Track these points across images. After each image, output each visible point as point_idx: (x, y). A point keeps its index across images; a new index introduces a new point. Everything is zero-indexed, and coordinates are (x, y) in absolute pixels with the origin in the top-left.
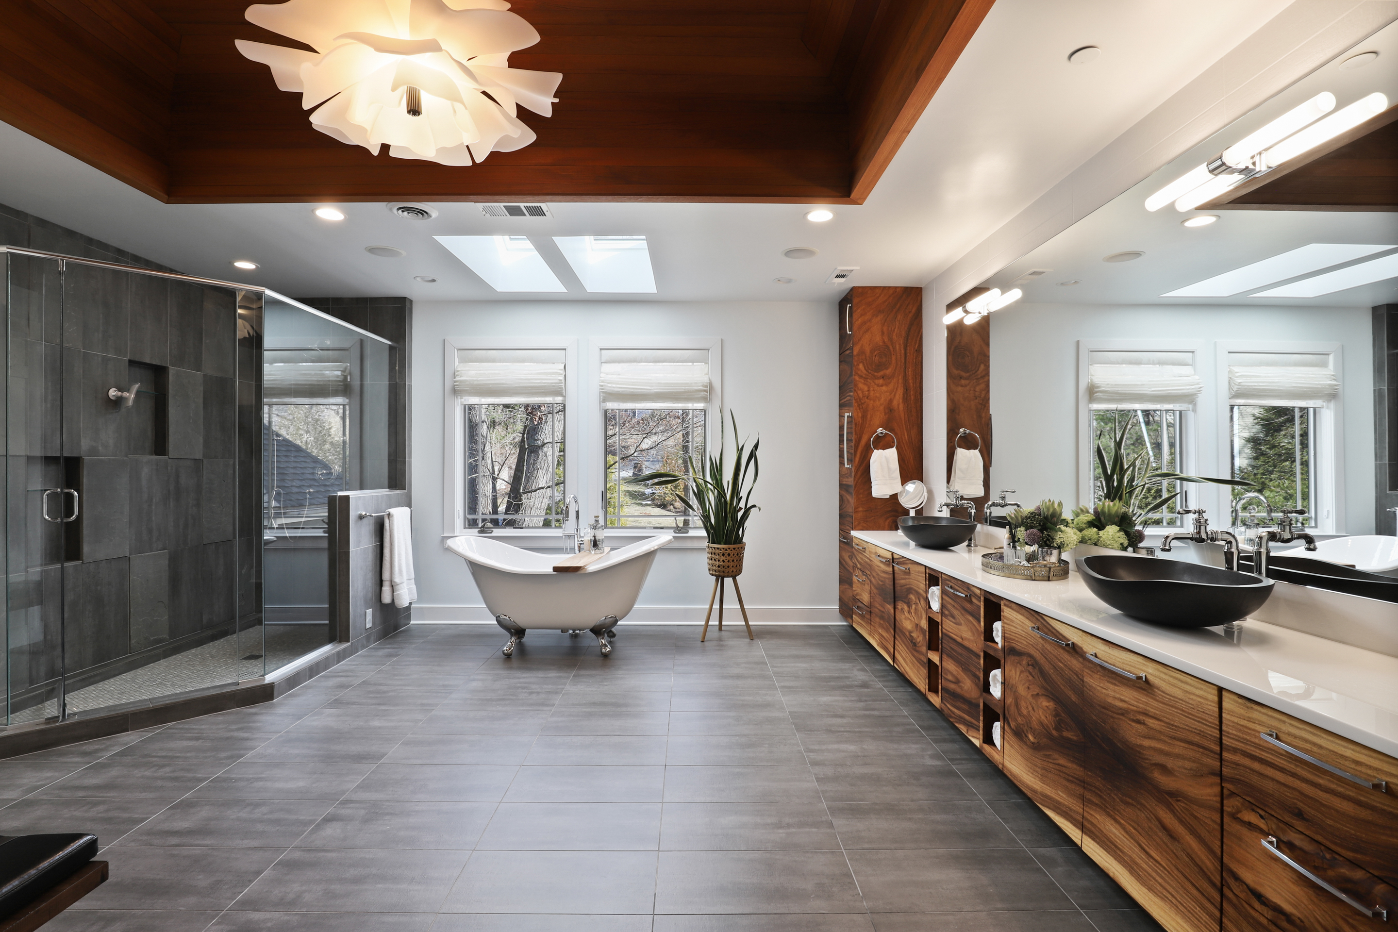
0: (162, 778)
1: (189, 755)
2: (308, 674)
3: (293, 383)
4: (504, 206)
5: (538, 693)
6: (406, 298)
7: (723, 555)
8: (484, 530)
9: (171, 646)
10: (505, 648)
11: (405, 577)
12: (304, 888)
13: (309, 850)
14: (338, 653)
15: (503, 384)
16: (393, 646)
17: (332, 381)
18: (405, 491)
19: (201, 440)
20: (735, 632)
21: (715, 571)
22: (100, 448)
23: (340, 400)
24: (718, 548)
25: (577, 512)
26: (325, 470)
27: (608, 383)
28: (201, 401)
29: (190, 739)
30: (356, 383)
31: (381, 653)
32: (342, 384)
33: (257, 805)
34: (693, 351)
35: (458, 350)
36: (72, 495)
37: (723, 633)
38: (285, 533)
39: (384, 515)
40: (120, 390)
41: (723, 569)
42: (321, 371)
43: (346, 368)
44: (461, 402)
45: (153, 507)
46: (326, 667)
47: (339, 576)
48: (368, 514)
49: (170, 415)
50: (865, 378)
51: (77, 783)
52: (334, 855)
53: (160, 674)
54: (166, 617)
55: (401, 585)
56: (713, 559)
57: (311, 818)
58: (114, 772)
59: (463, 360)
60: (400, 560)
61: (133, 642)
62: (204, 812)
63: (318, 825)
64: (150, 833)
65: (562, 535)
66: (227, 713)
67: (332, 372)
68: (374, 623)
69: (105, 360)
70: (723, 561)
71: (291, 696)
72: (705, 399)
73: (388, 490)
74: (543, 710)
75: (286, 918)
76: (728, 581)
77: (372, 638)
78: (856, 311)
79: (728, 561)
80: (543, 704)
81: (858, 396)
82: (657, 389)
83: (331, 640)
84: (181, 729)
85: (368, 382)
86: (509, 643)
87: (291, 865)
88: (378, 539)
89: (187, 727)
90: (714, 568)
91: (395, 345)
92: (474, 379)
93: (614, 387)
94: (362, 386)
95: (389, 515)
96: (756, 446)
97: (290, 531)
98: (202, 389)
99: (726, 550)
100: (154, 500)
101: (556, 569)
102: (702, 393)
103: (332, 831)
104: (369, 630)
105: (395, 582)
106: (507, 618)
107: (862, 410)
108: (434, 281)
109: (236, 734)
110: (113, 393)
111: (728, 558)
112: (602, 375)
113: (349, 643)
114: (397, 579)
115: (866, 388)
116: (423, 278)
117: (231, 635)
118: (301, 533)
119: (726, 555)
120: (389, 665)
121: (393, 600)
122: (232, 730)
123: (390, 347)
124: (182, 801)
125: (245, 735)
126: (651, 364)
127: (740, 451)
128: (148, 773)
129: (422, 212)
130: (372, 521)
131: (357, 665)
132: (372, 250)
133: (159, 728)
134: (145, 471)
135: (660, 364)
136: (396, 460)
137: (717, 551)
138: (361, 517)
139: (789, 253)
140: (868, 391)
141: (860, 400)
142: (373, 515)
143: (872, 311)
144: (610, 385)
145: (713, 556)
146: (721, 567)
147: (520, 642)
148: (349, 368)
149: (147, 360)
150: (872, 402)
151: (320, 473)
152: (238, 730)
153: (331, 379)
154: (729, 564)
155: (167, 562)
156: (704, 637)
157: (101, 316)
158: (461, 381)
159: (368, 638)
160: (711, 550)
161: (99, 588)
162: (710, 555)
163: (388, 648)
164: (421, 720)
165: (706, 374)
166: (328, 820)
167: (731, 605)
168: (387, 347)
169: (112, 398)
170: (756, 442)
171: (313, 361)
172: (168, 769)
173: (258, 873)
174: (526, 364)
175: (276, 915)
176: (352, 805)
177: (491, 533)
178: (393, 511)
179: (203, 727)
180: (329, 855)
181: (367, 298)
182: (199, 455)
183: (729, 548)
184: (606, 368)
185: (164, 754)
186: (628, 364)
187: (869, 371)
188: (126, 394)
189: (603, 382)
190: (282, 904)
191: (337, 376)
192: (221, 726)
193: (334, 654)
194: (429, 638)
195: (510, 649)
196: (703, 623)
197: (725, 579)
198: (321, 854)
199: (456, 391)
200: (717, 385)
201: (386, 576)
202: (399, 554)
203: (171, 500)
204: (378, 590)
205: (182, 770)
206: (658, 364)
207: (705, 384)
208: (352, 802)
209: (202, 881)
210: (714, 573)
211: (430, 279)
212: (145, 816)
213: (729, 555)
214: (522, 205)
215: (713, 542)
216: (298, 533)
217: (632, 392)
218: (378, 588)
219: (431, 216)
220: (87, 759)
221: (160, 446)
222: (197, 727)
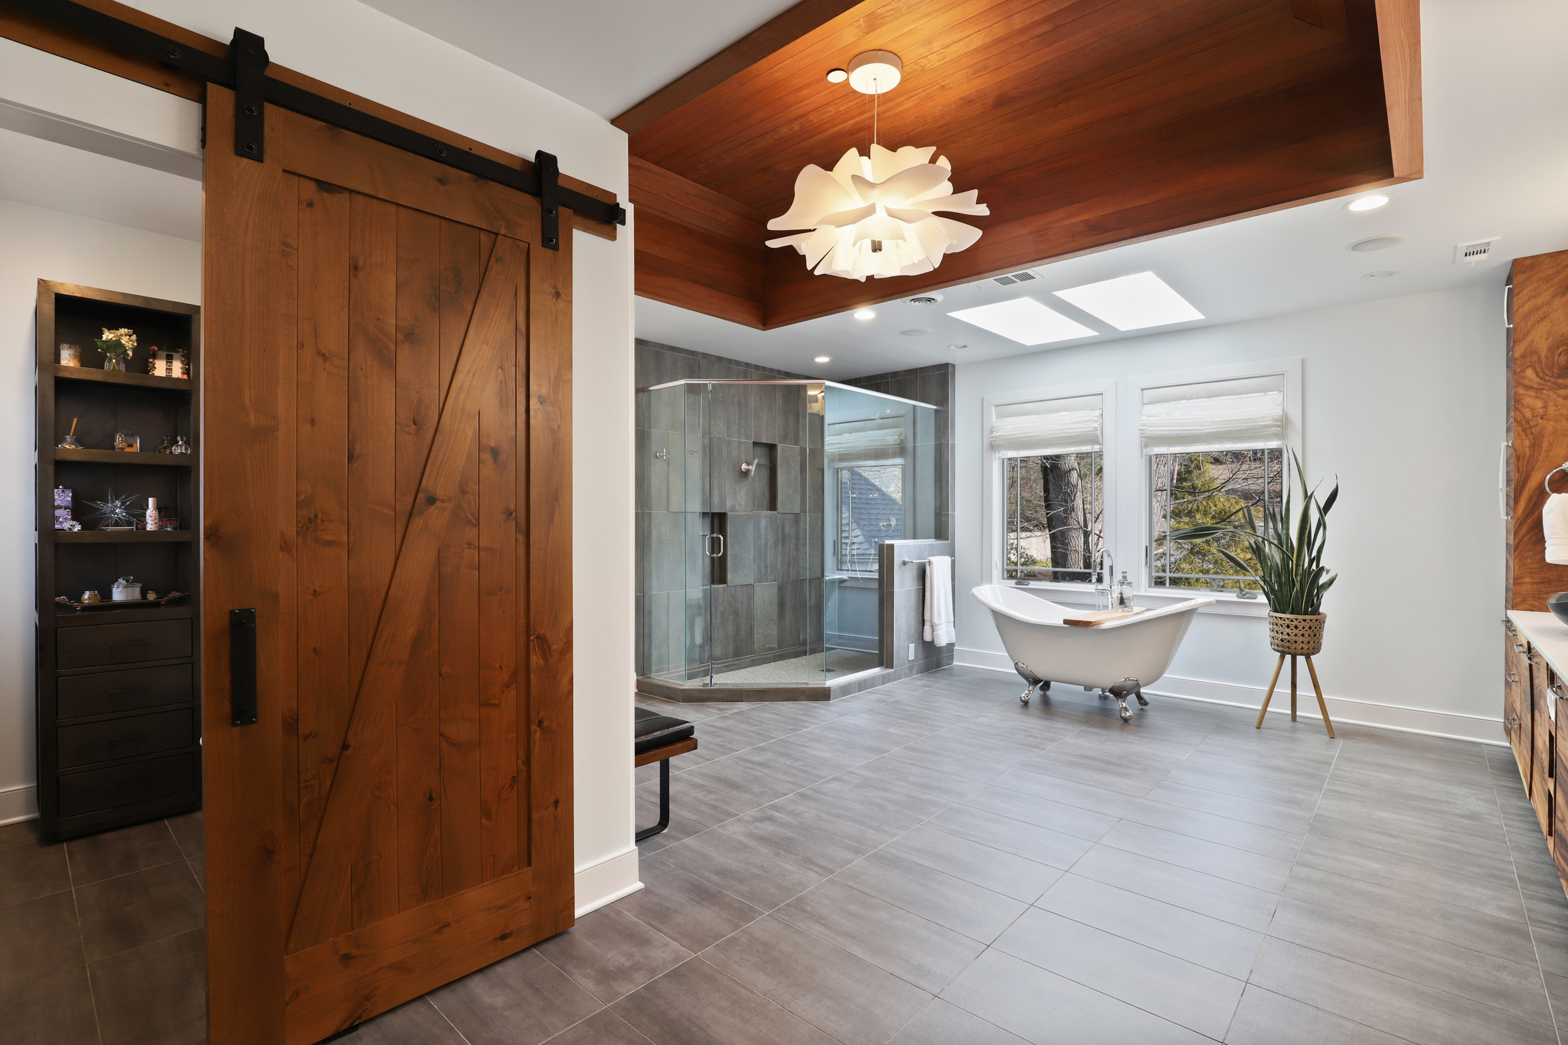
0: (753, 732)
1: (770, 722)
2: (857, 687)
3: (863, 448)
4: (994, 280)
5: (1036, 737)
6: (948, 364)
8: (1020, 582)
9: (778, 654)
10: (1023, 695)
11: (944, 619)
12: (806, 810)
13: (817, 792)
14: (883, 676)
15: (1037, 436)
16: (931, 679)
17: (891, 445)
18: (949, 542)
19: (799, 498)
20: (1310, 725)
21: (1278, 646)
22: (737, 506)
23: (899, 461)
24: (1281, 618)
25: (1111, 567)
26: (886, 522)
27: (1150, 427)
28: (799, 468)
29: (774, 714)
30: (910, 445)
31: (918, 683)
32: (898, 446)
33: (798, 760)
34: (1261, 378)
35: (996, 406)
36: (720, 539)
37: (1298, 725)
38: (857, 575)
39: (925, 562)
40: (748, 465)
41: (1287, 644)
42: (883, 436)
43: (902, 433)
44: (999, 456)
45: (768, 549)
46: (873, 686)
47: (886, 612)
48: (910, 560)
49: (778, 480)
50: (1537, 389)
51: (713, 724)
52: (830, 799)
53: (769, 671)
54: (776, 632)
55: (939, 626)
56: (1275, 631)
57: (825, 775)
58: (731, 722)
59: (1000, 416)
60: (938, 604)
61: (755, 646)
62: (769, 755)
63: (828, 780)
64: (739, 758)
65: (1094, 591)
66: (799, 703)
67: (890, 437)
68: (916, 656)
69: (739, 443)
70: (1288, 634)
71: (842, 700)
72: (1281, 436)
73: (934, 540)
74: (1031, 751)
75: (792, 821)
76: (1301, 662)
77: (915, 670)
78: (1518, 293)
79: (1296, 635)
80: (1034, 747)
81: (1524, 416)
82: (1210, 429)
83: (880, 664)
84: (770, 707)
85: (919, 444)
86: (1027, 692)
87: (804, 796)
88: (921, 583)
89: (774, 706)
90: (1276, 641)
91: (940, 408)
92: (1009, 433)
93: (1156, 431)
94: (914, 447)
95: (929, 562)
96: (1333, 496)
97: (861, 573)
98: (799, 458)
100: (769, 544)
101: (1066, 622)
102: (1273, 429)
103: (834, 786)
104: (911, 662)
105: (934, 623)
106: (1025, 666)
107: (1530, 436)
108: (965, 346)
109: (800, 717)
110: (744, 467)
111: (1295, 631)
112: (1143, 418)
113: (893, 670)
114: (936, 621)
115: (1539, 404)
116: (956, 346)
117: (818, 653)
118: (868, 575)
119: (1292, 627)
120: (921, 693)
121: (933, 640)
122: (799, 714)
123: (936, 411)
124: (759, 747)
125: (805, 719)
126: (1202, 400)
127: (1309, 499)
128: (747, 727)
129: (929, 300)
130: (915, 567)
131: (896, 688)
132: (904, 333)
133: (760, 704)
134: (763, 523)
135: (1217, 398)
136: (941, 513)
137: (1280, 622)
138: (904, 563)
139: (1356, 247)
140: (1545, 407)
142: (914, 561)
143: (1553, 289)
144: (1151, 429)
145: (1275, 627)
146: (1285, 641)
147: (1045, 694)
148: (904, 432)
149: (764, 441)
150: (1552, 423)
151: (881, 524)
152: (802, 714)
153: (890, 443)
154: (1296, 638)
155: (776, 591)
156: (1260, 723)
157: (737, 413)
158: (997, 437)
159: (911, 669)
160: (1272, 620)
161: (736, 604)
162: (1271, 626)
163: (927, 680)
164: (925, 735)
165: (1280, 405)
166: (834, 779)
168: (934, 410)
169: (744, 470)
170: (1335, 487)
171: (878, 429)
172: (757, 728)
173: (785, 795)
174: (1061, 413)
175: (787, 817)
176: (853, 775)
177: (1027, 585)
178: (932, 559)
179: (783, 708)
180: (827, 798)
181: (917, 369)
182: (797, 511)
184: (1149, 409)
185: (758, 719)
186: (1175, 403)
187: (1547, 378)
188: (750, 467)
189: (1142, 426)
190: (791, 813)
191: (895, 441)
192: (793, 710)
193: (879, 676)
194: (964, 677)
195: (1027, 697)
196: (1260, 708)
197: (1298, 658)
198: (824, 796)
199: (993, 447)
200: (1296, 416)
201: (927, 617)
202: (938, 598)
203: (779, 544)
204: (920, 628)
205: (764, 730)
206: (1214, 399)
207: (1276, 417)
208: (854, 773)
209: (756, 788)
210: (1276, 647)
211: (962, 345)
212: (739, 749)
213: (1296, 627)
214: (1009, 275)
215: (1276, 611)
216: (866, 575)
217: (1179, 434)
218: (921, 627)
219: (937, 301)
220: (719, 712)
221: (773, 506)
222: (780, 708)
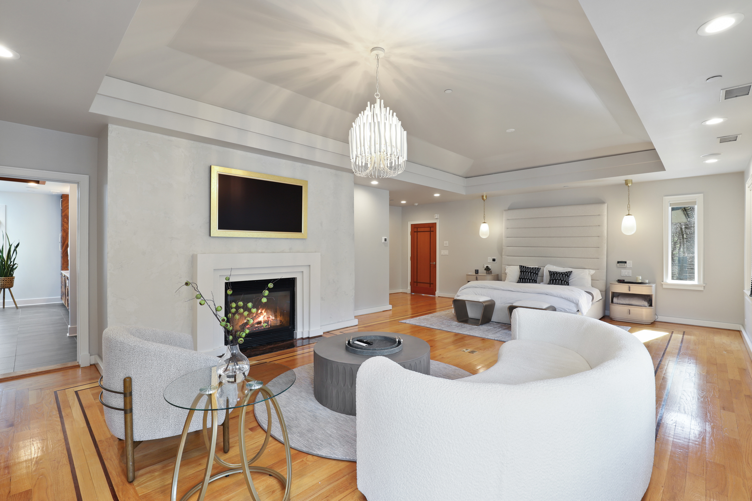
7: (3, 281)
20: (10, 309)
37: (5, 310)
41: (3, 286)
70: (3, 283)
76: (7, 290)
79: (6, 283)
96: (18, 245)
99: (5, 279)
127: (10, 246)
141: (65, 230)
167: (8, 299)
170: (18, 243)
183: (6, 278)
197: (6, 289)
213: (6, 281)
